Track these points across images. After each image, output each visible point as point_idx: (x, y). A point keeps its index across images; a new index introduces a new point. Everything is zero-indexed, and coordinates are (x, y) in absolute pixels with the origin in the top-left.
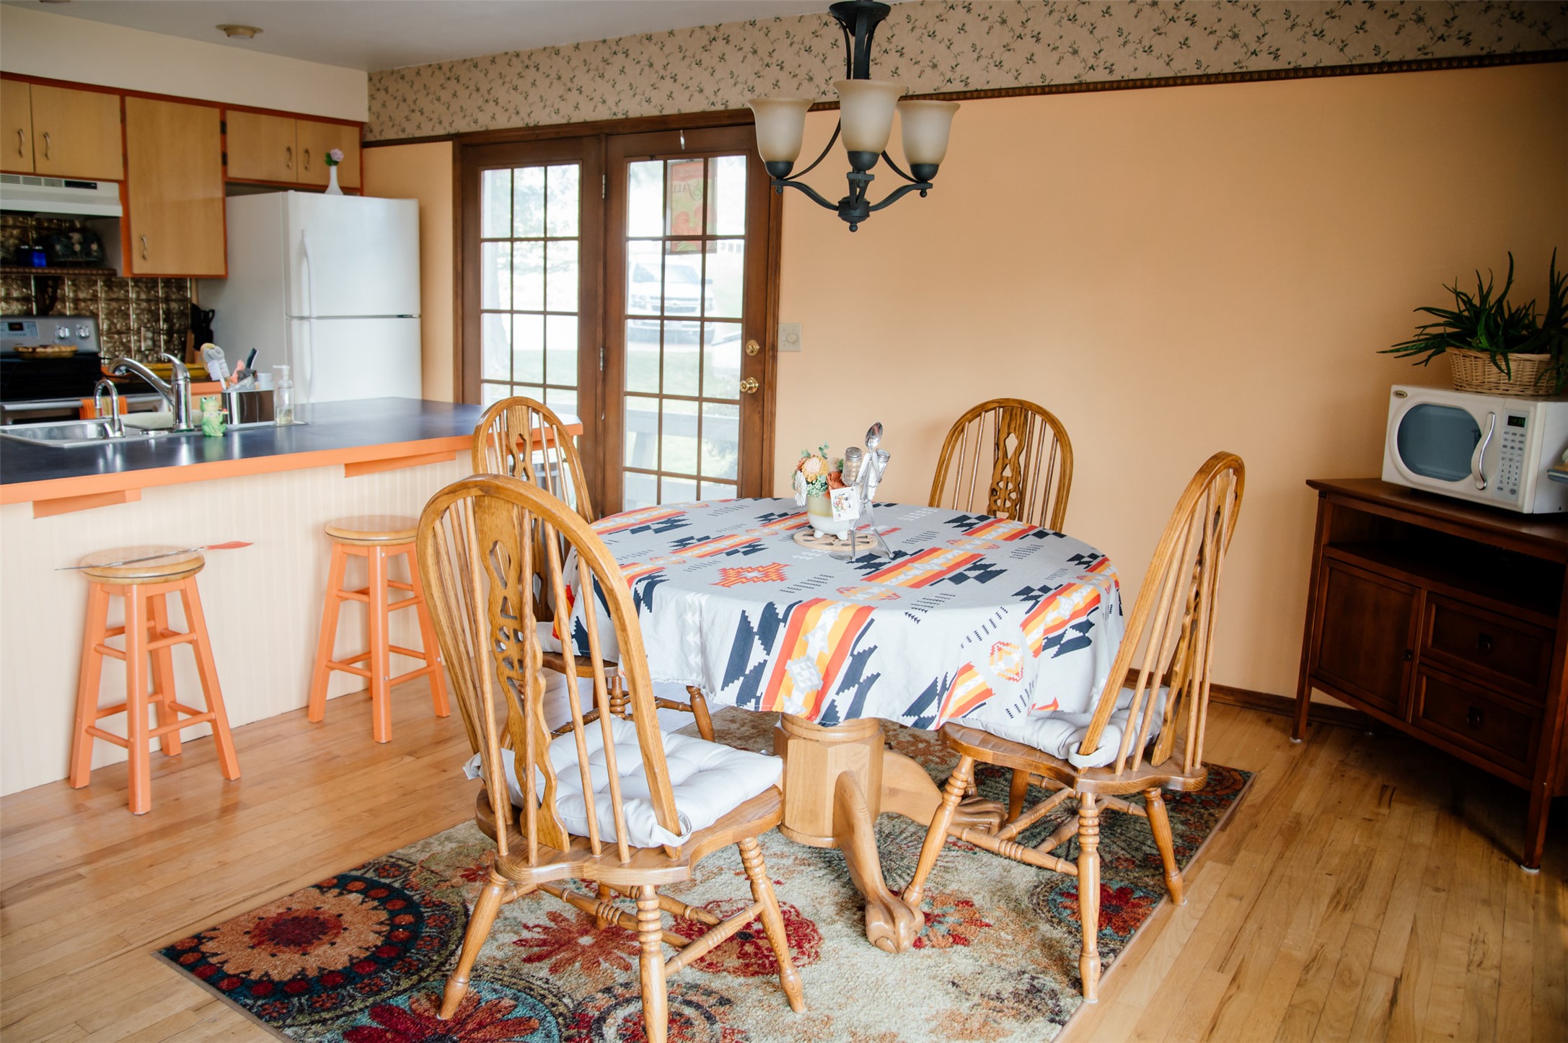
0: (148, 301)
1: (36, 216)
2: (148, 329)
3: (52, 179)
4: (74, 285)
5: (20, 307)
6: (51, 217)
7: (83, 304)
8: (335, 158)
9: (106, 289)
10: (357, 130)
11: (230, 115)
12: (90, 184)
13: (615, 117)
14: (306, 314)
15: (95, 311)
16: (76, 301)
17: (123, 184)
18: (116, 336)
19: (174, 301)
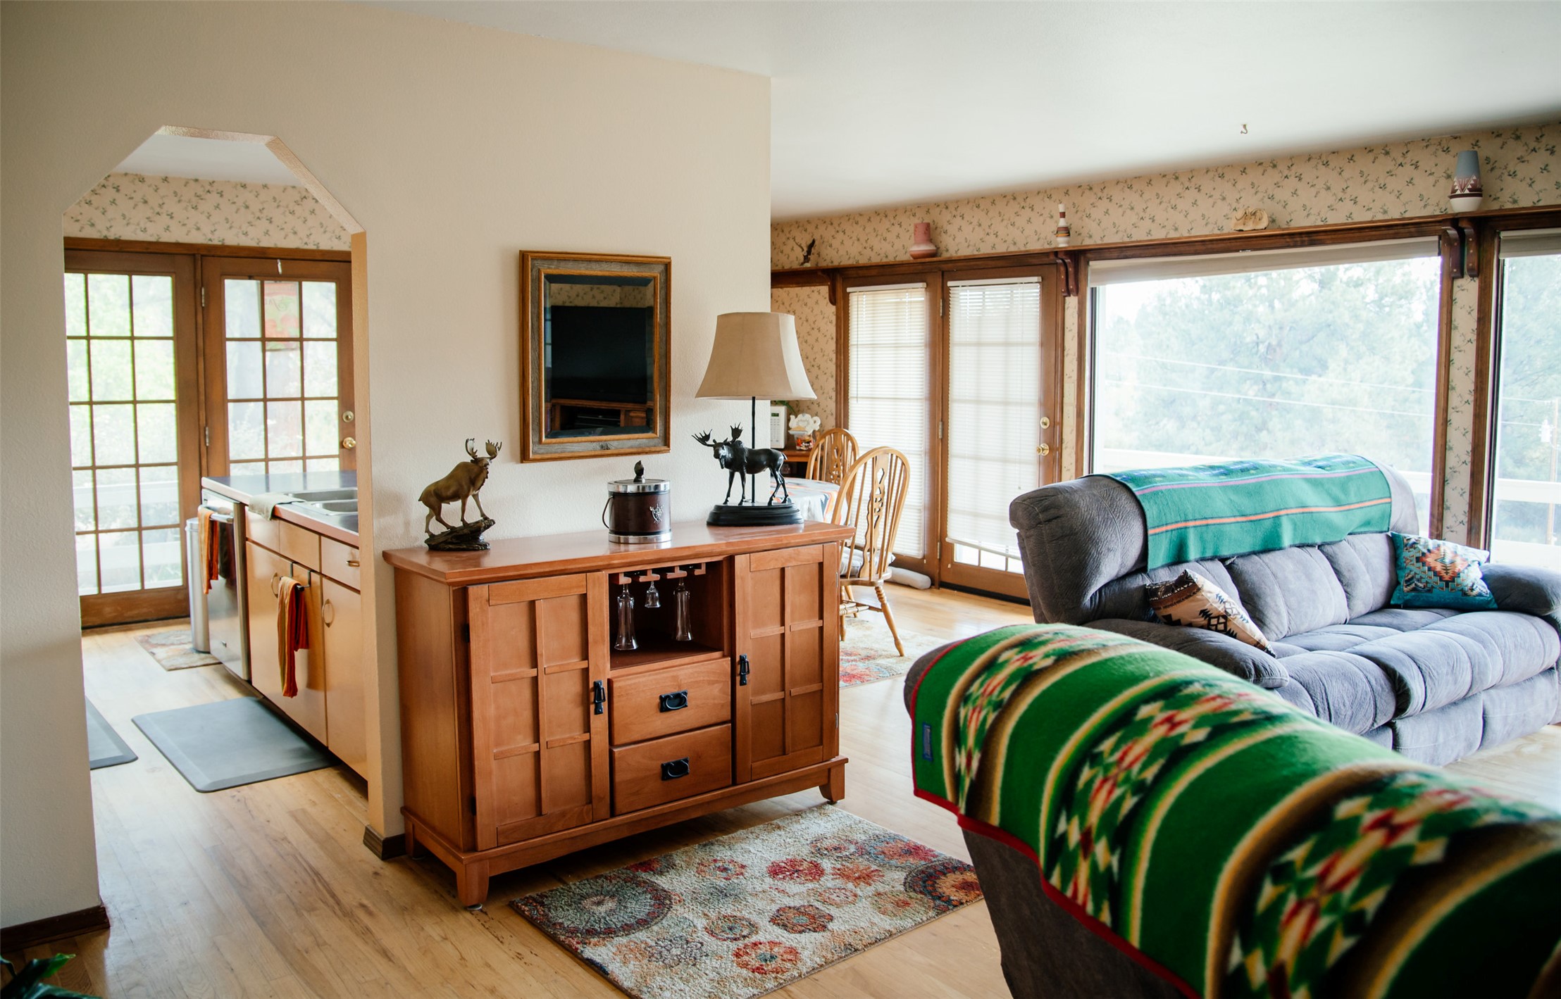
13: (210, 243)
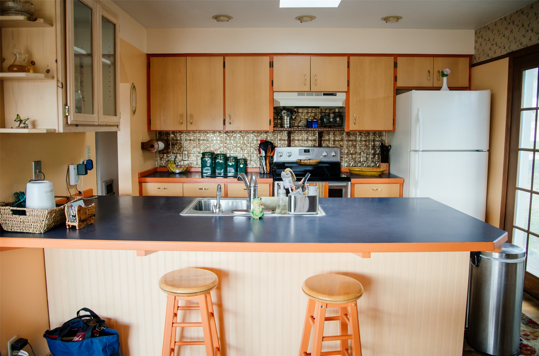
0: (365, 141)
1: (320, 108)
2: (364, 153)
3: (317, 93)
4: (334, 134)
5: (312, 143)
6: (326, 108)
7: (337, 142)
8: (445, 73)
9: (347, 136)
10: (468, 59)
11: (399, 59)
12: (334, 94)
14: (417, 149)
15: (342, 145)
16: (334, 141)
17: (347, 92)
18: (350, 156)
19: (378, 141)
